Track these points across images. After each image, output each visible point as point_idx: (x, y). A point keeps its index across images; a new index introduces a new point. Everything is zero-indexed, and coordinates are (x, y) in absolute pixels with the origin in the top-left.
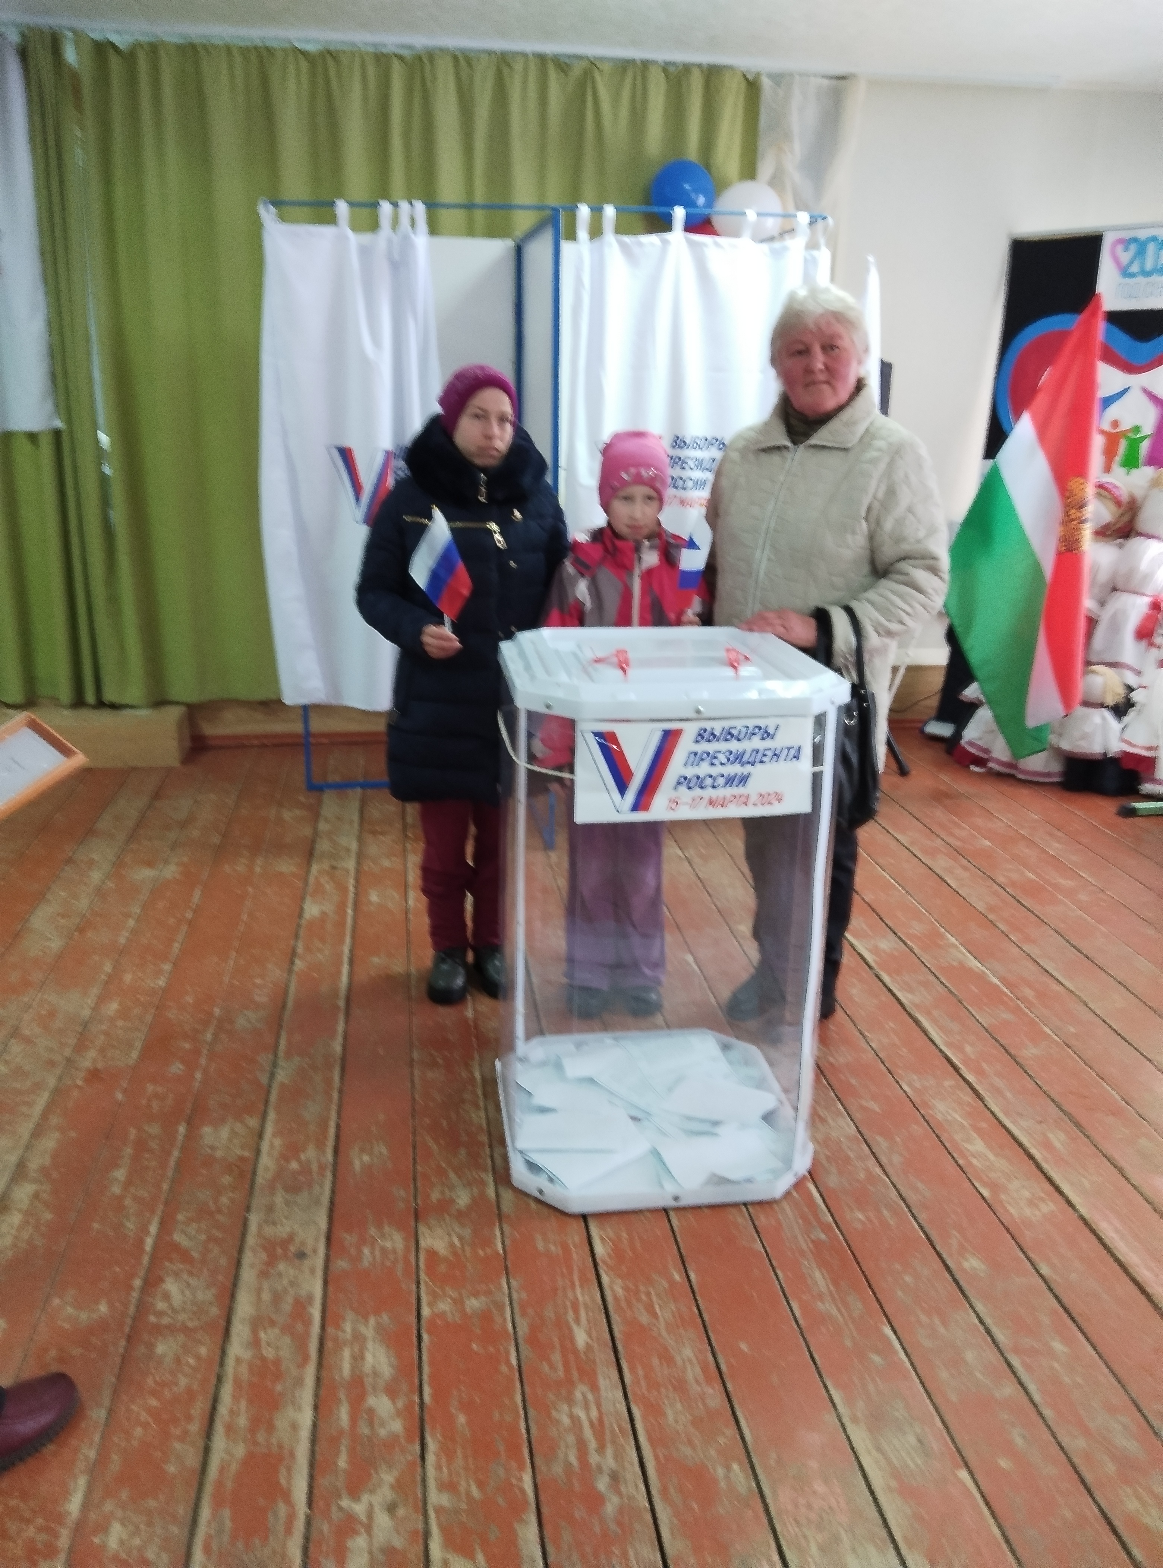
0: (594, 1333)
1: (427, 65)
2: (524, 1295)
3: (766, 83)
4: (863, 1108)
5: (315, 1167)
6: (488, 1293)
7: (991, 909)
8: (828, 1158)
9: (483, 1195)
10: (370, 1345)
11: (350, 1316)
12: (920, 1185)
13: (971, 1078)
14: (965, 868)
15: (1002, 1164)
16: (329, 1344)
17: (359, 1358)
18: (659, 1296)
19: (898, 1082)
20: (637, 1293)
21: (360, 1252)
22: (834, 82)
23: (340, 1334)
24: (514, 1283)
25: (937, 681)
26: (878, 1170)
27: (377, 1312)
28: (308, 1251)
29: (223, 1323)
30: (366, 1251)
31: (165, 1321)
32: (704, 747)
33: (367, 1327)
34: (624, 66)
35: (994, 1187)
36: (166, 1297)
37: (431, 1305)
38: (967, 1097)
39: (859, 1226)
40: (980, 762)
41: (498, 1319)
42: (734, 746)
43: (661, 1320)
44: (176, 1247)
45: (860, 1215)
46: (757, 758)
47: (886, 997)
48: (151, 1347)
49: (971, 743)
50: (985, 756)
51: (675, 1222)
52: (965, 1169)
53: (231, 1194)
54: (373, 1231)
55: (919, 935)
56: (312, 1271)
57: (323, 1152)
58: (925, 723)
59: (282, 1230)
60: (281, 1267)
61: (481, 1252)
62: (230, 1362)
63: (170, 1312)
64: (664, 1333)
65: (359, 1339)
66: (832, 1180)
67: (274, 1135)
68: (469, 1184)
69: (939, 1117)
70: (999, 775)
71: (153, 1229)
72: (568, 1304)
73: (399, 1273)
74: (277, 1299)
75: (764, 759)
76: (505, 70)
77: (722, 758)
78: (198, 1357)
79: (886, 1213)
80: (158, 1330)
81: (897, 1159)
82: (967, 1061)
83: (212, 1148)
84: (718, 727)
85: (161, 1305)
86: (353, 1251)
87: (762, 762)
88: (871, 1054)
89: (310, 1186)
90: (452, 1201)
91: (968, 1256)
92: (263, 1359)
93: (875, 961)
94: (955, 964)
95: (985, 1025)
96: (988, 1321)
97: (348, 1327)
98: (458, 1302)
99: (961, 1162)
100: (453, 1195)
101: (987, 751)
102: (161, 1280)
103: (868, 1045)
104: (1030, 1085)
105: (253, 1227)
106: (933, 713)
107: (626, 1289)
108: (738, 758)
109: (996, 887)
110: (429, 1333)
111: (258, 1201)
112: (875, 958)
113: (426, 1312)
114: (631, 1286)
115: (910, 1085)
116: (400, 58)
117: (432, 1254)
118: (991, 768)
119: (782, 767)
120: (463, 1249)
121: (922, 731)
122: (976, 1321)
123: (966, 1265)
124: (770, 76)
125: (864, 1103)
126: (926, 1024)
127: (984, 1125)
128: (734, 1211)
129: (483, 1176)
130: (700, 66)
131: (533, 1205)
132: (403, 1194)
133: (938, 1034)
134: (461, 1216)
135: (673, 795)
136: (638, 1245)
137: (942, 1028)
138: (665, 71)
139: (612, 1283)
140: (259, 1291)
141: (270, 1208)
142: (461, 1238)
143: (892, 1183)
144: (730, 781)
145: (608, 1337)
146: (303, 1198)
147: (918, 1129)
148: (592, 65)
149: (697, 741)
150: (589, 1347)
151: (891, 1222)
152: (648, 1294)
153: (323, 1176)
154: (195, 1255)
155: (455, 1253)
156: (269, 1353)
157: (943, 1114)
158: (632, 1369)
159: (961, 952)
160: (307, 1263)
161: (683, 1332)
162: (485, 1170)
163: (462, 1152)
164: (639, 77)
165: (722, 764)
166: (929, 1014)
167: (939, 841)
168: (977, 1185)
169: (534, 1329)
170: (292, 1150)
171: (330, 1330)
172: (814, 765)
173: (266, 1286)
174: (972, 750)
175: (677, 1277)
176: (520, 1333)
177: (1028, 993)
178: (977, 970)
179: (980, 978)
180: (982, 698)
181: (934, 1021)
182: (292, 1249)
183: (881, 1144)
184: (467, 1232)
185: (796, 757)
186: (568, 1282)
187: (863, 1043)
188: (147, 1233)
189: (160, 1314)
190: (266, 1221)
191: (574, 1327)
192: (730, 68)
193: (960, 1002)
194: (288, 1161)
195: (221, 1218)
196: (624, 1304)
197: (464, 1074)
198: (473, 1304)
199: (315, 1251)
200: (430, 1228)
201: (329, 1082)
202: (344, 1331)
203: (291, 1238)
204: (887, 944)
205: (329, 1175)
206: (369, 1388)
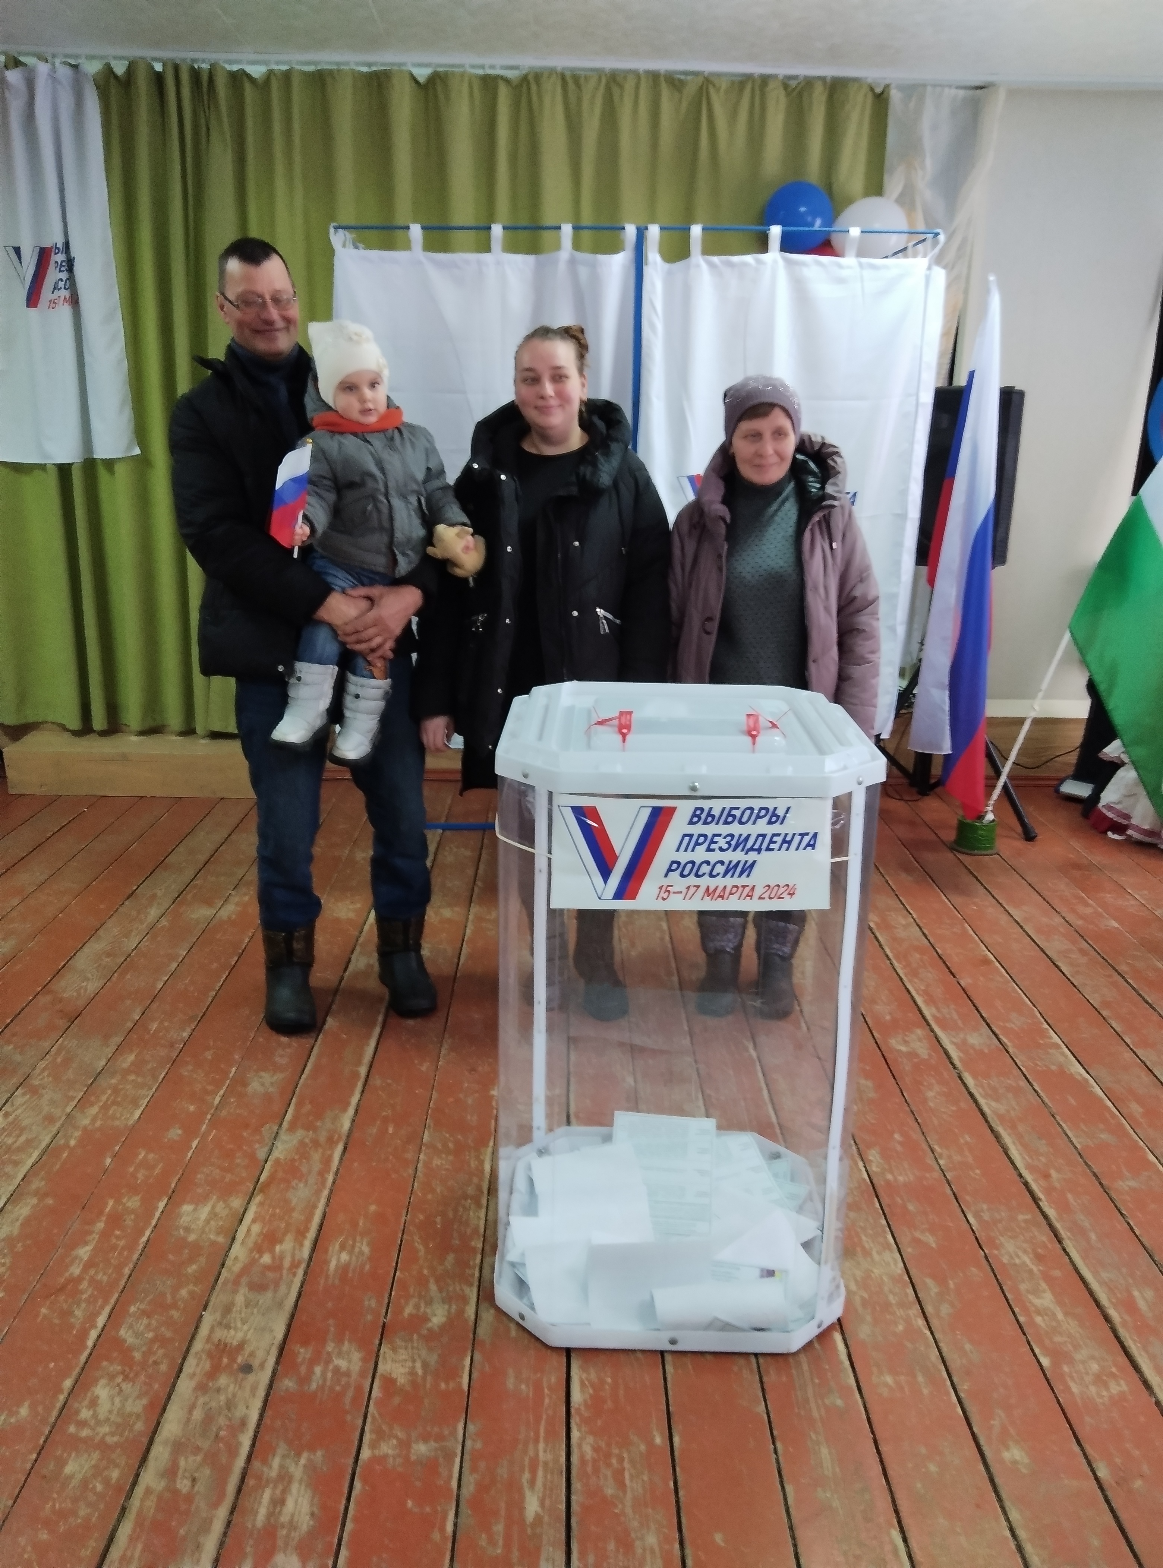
0: (547, 1502)
1: (534, 88)
2: (479, 1445)
3: (895, 95)
4: (917, 1242)
5: (287, 1263)
6: (439, 1438)
7: (1107, 1004)
8: (864, 1302)
9: (461, 1312)
10: (295, 1487)
11: (282, 1448)
12: (968, 1347)
13: (1051, 1213)
14: (1083, 952)
15: (1071, 1326)
16: (251, 1482)
17: (278, 1502)
18: (632, 1462)
19: (963, 1212)
20: (608, 1456)
21: (310, 1372)
22: (971, 92)
23: (265, 1469)
24: (471, 1428)
25: (1078, 735)
26: (921, 1322)
27: (312, 1448)
28: (256, 1363)
29: (145, 1440)
30: (318, 1370)
31: (85, 1433)
32: (698, 829)
33: (297, 1463)
34: (742, 82)
35: (1058, 1355)
36: (94, 1403)
37: (373, 1446)
38: (1043, 1236)
39: (885, 1392)
40: (1120, 829)
41: (444, 1473)
42: (736, 829)
43: (629, 1495)
44: (119, 1343)
45: (889, 1379)
46: (764, 844)
47: (966, 1104)
48: (61, 1463)
49: (1109, 807)
50: (1125, 822)
51: (669, 1369)
52: (1025, 1329)
53: (191, 1287)
54: (330, 1347)
55: (1016, 1029)
56: (254, 1388)
57: (301, 1245)
58: (1062, 781)
59: (233, 1337)
60: (223, 1380)
61: (443, 1386)
62: (139, 1491)
63: (92, 1423)
64: (629, 1510)
65: (285, 1478)
66: (863, 1332)
67: (254, 1221)
68: (447, 1300)
69: (1005, 1259)
70: (1140, 845)
71: (101, 1321)
72: (527, 1460)
73: (347, 1400)
74: (209, 1418)
75: (772, 846)
76: (616, 91)
77: (722, 842)
78: (107, 1482)
79: (920, 1379)
80: (76, 1445)
81: (945, 1310)
82: (1049, 1190)
83: (187, 1229)
84: (717, 807)
85: (85, 1414)
86: (303, 1369)
87: (768, 849)
88: (937, 1174)
89: (277, 1284)
90: (425, 1319)
91: (1011, 1443)
92: (176, 1492)
93: (961, 1059)
94: (1053, 1068)
95: (1079, 1146)
96: (1022, 1534)
97: (276, 1462)
98: (405, 1445)
99: (1022, 1319)
100: (428, 1311)
101: (1128, 817)
102: (95, 1381)
103: (936, 1163)
104: (1121, 1226)
105: (204, 1331)
106: (1071, 770)
107: (596, 1449)
108: (741, 843)
109: (1117, 977)
110: (365, 1481)
111: (218, 1298)
112: (961, 1055)
113: (365, 1454)
114: (603, 1445)
115: (977, 1215)
116: (507, 81)
117: (389, 1382)
118: (1130, 836)
119: (792, 855)
120: (424, 1378)
121: (1057, 791)
122: (1008, 1533)
123: (1006, 1455)
124: (901, 88)
125: (918, 1234)
126: (1008, 1140)
127: (1057, 1273)
128: (742, 1361)
129: (467, 1290)
130: (823, 79)
131: (514, 1332)
132: (373, 1303)
133: (1021, 1154)
134: (431, 1337)
135: (665, 882)
136: (621, 1392)
137: (1025, 1147)
138: (786, 86)
139: (582, 1439)
140: (192, 1408)
141: (228, 1309)
142: (425, 1365)
143: (935, 1339)
144: (731, 869)
145: (563, 1507)
146: (266, 1299)
147: (977, 1273)
148: (707, 82)
149: (691, 823)
150: (538, 1518)
151: (926, 1391)
152: (621, 1460)
153: (294, 1274)
154: (137, 1355)
155: (414, 1383)
156: (183, 1485)
157: (1011, 1257)
158: (583, 1555)
159: (1063, 1054)
160: (251, 1378)
161: (650, 1510)
162: (471, 1285)
163: (451, 1258)
164: (757, 94)
165: (721, 849)
166: (1013, 1127)
167: (1058, 920)
168: (1037, 1351)
169: (482, 1488)
170: (270, 1239)
171: (256, 1464)
172: (834, 855)
173: (201, 1400)
174: (1110, 815)
175: (658, 1440)
176: (464, 1491)
177: (1136, 1109)
178: (1079, 1078)
179: (1082, 1086)
180: (1125, 758)
181: (1019, 1138)
182: (240, 1360)
183: (930, 1288)
184: (433, 1359)
185: (812, 845)
186: (532, 1434)
187: (930, 1160)
188: (94, 1326)
189: (83, 1424)
190: (220, 1323)
191: (528, 1493)
192: (855, 80)
193: (1053, 1115)
194: (260, 1252)
195: (175, 1314)
196: (589, 1469)
197: (473, 1164)
198: (421, 1449)
199: (262, 1366)
200: (394, 1350)
201: (327, 1161)
202: (270, 1467)
203: (241, 1346)
204: (978, 1039)
205: (300, 1272)
206: (280, 1543)
